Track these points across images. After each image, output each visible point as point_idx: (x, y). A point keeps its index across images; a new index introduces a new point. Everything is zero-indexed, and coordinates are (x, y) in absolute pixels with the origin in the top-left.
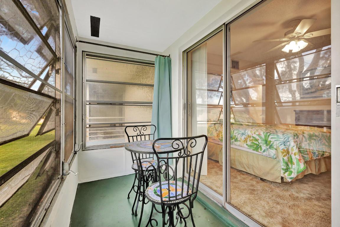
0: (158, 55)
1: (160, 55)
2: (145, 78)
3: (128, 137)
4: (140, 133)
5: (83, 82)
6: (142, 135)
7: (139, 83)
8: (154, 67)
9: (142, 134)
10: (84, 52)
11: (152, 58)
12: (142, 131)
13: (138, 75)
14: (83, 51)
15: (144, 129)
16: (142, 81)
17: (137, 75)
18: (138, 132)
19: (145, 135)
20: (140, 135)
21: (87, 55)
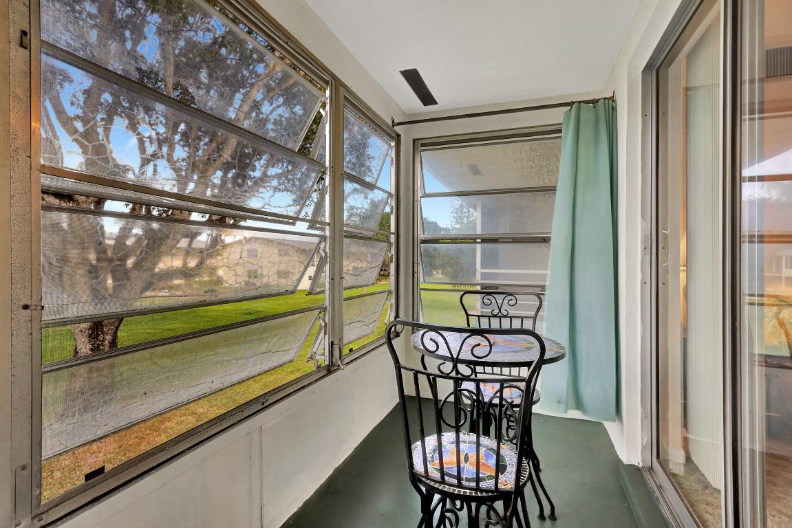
0: (574, 103)
1: (580, 102)
2: (554, 170)
3: (468, 316)
4: (500, 310)
5: (415, 199)
6: (505, 316)
7: (542, 185)
8: (560, 137)
9: (504, 313)
10: (416, 142)
11: (555, 117)
12: (505, 307)
13: (534, 166)
14: (414, 140)
15: (513, 302)
16: (547, 181)
17: (532, 167)
18: (494, 306)
19: (511, 318)
20: (500, 315)
21: (423, 145)
